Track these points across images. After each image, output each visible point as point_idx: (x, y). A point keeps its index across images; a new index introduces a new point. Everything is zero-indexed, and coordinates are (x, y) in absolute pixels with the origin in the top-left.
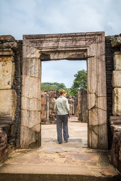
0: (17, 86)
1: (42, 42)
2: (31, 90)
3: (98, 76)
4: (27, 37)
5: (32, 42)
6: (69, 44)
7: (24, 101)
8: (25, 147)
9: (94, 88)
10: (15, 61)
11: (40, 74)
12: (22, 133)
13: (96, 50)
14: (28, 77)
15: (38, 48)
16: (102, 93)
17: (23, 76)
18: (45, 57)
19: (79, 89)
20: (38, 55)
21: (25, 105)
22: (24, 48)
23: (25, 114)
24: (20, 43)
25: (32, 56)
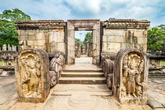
0: (66, 41)
1: (75, 23)
2: (71, 42)
3: (97, 37)
4: (69, 21)
5: (71, 23)
6: (86, 24)
7: (69, 47)
8: (70, 64)
9: (95, 42)
10: (64, 31)
11: (74, 36)
12: (68, 59)
13: (97, 27)
14: (70, 37)
15: (73, 26)
16: (99, 44)
17: (68, 37)
18: (76, 29)
19: (87, 41)
20: (73, 28)
21: (69, 49)
22: (68, 25)
23: (69, 52)
24: (66, 23)
25: (71, 29)
